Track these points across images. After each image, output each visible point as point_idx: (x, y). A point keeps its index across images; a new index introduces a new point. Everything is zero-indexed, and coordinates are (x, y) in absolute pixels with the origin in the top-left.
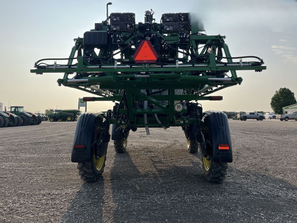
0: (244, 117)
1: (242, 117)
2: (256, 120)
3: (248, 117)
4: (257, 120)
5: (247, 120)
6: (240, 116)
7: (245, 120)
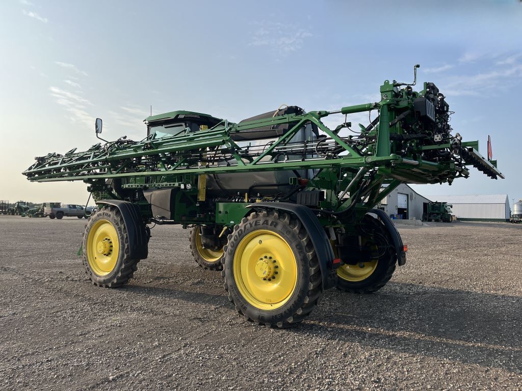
0: (58, 212)
1: (55, 213)
2: (76, 218)
3: (65, 213)
4: (79, 217)
5: (64, 217)
6: (52, 211)
7: (60, 217)
